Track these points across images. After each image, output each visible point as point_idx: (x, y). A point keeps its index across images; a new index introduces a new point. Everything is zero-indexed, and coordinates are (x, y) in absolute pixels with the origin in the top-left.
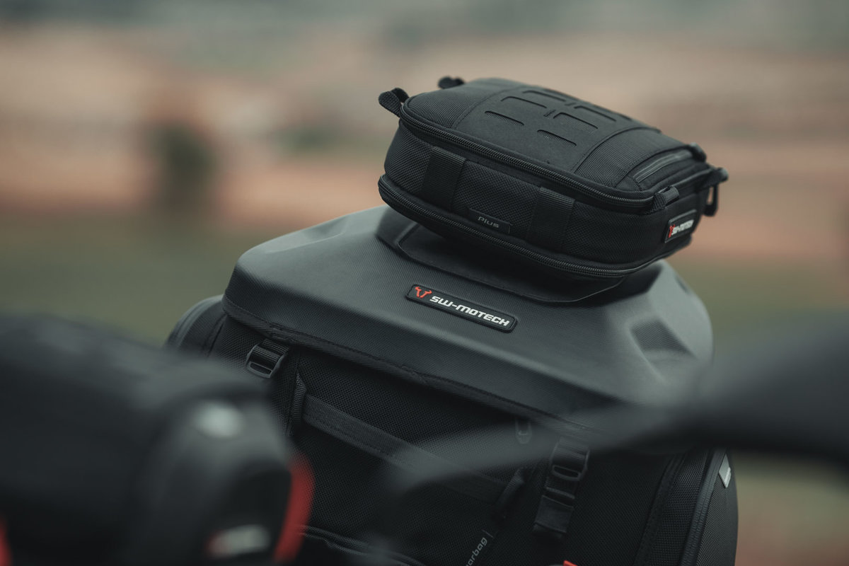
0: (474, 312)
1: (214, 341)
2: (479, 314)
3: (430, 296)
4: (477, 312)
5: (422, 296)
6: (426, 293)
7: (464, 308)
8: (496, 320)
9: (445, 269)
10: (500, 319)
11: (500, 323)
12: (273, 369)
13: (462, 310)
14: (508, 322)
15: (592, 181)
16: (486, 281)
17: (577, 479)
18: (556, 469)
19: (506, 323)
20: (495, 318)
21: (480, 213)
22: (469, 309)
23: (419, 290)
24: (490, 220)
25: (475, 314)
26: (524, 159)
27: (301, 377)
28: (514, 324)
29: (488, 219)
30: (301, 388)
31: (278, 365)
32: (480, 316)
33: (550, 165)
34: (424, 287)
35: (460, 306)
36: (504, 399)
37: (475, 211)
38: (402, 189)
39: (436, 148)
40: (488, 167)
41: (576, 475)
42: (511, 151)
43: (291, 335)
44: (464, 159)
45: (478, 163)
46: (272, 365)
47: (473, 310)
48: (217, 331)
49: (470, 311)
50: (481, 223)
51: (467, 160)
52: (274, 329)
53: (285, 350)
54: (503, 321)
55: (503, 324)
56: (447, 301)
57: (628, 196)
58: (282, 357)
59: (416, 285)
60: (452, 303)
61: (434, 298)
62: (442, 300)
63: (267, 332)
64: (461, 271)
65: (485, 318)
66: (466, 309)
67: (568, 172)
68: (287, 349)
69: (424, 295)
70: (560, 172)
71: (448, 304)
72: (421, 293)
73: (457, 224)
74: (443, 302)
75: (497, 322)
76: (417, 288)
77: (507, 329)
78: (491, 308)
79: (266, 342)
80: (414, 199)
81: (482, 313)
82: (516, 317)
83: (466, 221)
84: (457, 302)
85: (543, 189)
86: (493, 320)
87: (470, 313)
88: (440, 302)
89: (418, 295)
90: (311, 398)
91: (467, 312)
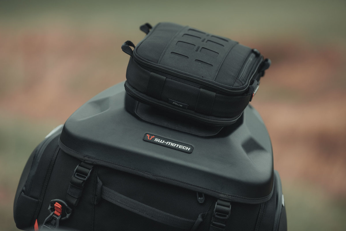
0: (174, 145)
1: (56, 160)
2: (176, 145)
3: (154, 139)
4: (175, 145)
5: (150, 139)
6: (152, 137)
7: (170, 143)
8: (184, 148)
9: (158, 124)
10: (186, 147)
11: (186, 149)
12: (87, 176)
13: (169, 144)
14: (190, 148)
15: (222, 84)
16: (177, 128)
17: (226, 218)
18: (217, 214)
19: (189, 149)
20: (184, 147)
21: (174, 101)
22: (172, 143)
23: (149, 136)
24: (178, 104)
25: (175, 146)
26: (192, 76)
27: (99, 178)
28: (192, 149)
29: (177, 103)
30: (100, 183)
31: (89, 174)
32: (177, 147)
33: (204, 78)
34: (151, 134)
35: (168, 142)
36: (191, 185)
37: (171, 100)
38: (137, 90)
39: (152, 73)
40: (176, 80)
41: (226, 216)
42: (185, 72)
43: (93, 160)
44: (165, 78)
45: (171, 79)
46: (86, 175)
47: (174, 144)
48: (56, 154)
49: (172, 144)
50: (174, 105)
51: (167, 78)
52: (86, 158)
53: (91, 167)
54: (187, 148)
55: (188, 149)
56: (162, 140)
57: (239, 89)
58: (91, 170)
59: (147, 134)
60: (164, 141)
61: (156, 139)
62: (159, 140)
63: (82, 159)
64: (165, 124)
65: (179, 147)
66: (171, 144)
67: (212, 81)
68: (92, 166)
69: (151, 138)
70: (209, 81)
71: (162, 142)
72: (150, 137)
73: (163, 105)
74: (160, 141)
75: (185, 149)
76: (147, 135)
77: (190, 152)
78: (182, 142)
79: (82, 163)
80: (143, 95)
81: (178, 145)
82: (193, 146)
83: (167, 104)
84: (167, 140)
85: (201, 90)
86: (183, 148)
87: (173, 145)
88: (159, 141)
89: (149, 139)
90: (105, 188)
91: (171, 145)
